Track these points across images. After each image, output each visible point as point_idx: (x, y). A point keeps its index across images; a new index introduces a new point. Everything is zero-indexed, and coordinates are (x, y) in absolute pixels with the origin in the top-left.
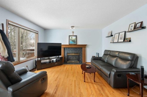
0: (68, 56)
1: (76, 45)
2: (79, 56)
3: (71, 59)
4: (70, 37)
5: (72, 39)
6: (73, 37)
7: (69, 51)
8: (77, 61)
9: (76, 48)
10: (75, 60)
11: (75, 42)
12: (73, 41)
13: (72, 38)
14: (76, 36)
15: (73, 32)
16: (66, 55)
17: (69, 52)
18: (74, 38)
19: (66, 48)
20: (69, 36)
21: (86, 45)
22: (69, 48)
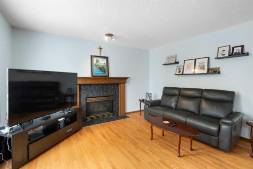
0: (87, 104)
1: (107, 77)
2: (113, 101)
3: (95, 110)
4: (95, 60)
5: (97, 64)
6: (100, 59)
7: (91, 92)
8: (108, 113)
9: (106, 85)
10: (104, 111)
11: (105, 71)
12: (101, 69)
13: (97, 61)
14: (107, 58)
15: (100, 49)
16: (84, 102)
17: (91, 95)
18: (102, 62)
19: (85, 85)
20: (91, 56)
21: (126, 78)
22: (90, 85)
